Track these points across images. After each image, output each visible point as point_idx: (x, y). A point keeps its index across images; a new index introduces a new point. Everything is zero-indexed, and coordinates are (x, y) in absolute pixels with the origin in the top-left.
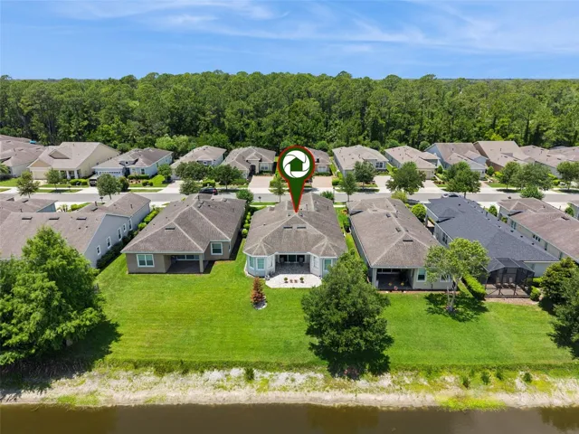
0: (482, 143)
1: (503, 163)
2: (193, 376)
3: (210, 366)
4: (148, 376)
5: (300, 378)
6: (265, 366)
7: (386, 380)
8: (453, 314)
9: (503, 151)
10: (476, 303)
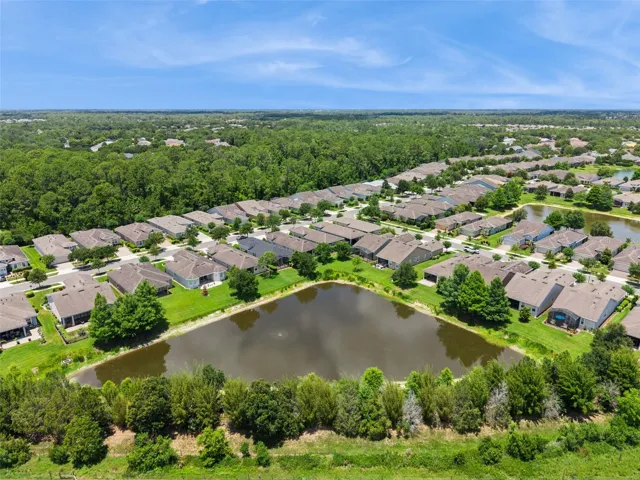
0: (239, 203)
1: (255, 213)
2: (205, 318)
3: (209, 313)
4: (190, 323)
5: (238, 306)
6: (226, 307)
7: (262, 298)
8: (270, 277)
9: (252, 207)
10: (275, 272)
